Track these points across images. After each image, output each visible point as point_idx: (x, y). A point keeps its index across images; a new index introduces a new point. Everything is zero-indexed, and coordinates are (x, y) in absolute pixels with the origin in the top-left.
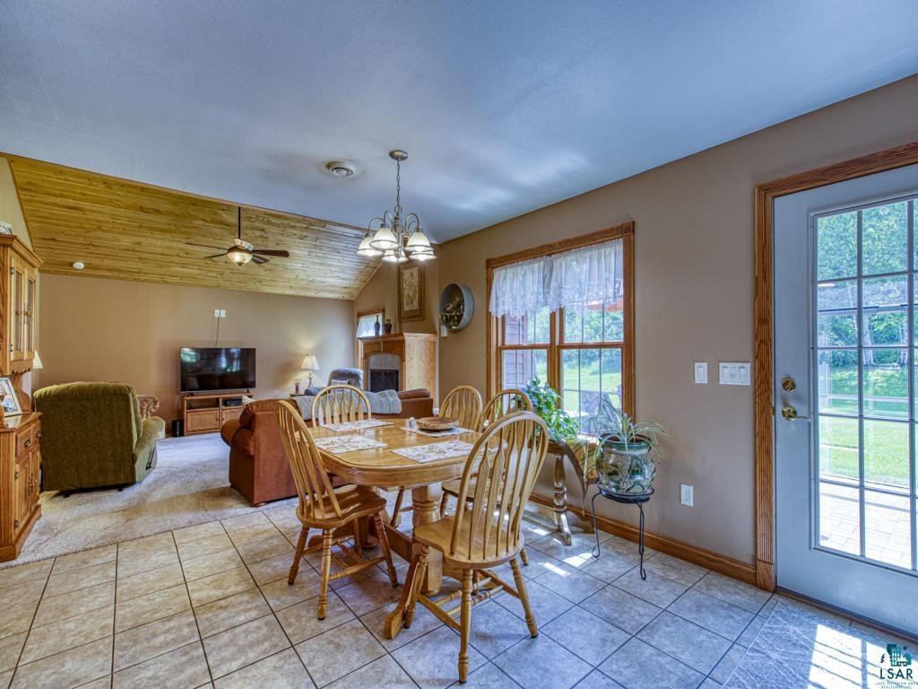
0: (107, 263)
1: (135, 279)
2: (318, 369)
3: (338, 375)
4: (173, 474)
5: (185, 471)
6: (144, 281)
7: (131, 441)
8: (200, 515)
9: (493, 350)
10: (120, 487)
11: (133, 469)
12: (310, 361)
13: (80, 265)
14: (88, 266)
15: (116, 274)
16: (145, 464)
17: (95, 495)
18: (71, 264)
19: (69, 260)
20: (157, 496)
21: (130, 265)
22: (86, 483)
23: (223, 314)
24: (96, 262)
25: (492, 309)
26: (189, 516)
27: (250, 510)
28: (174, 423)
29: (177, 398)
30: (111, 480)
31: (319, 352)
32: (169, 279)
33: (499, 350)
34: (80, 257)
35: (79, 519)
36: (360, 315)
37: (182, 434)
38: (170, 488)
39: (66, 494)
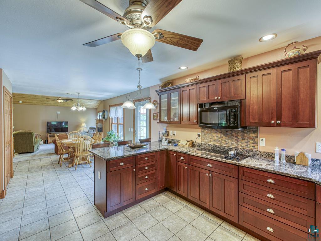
0: (28, 101)
1: (35, 105)
2: (86, 126)
3: (91, 128)
4: (43, 151)
5: (46, 150)
6: (38, 105)
7: (33, 143)
8: (47, 157)
9: (110, 124)
10: (31, 153)
11: (34, 149)
12: (84, 125)
13: (21, 102)
14: (23, 102)
15: (30, 104)
16: (36, 148)
17: (25, 154)
18: (19, 102)
19: (18, 101)
20: (38, 154)
21: (33, 101)
22: (23, 152)
23: (59, 113)
24: (25, 101)
25: (110, 116)
26: (45, 157)
27: (57, 156)
28: (46, 140)
29: (47, 134)
30: (29, 151)
31: (87, 123)
32: (44, 104)
33: (112, 124)
34: (21, 100)
35: (23, 157)
36: (98, 112)
37: (48, 143)
38: (42, 153)
39: (20, 154)
